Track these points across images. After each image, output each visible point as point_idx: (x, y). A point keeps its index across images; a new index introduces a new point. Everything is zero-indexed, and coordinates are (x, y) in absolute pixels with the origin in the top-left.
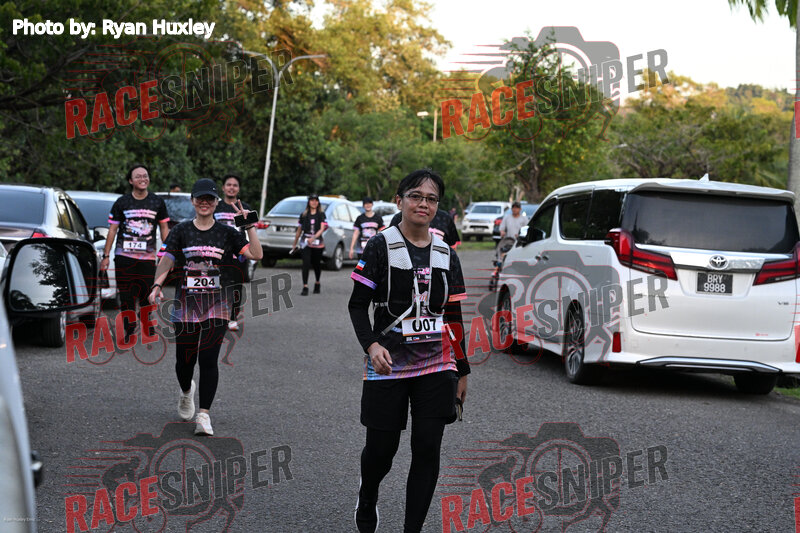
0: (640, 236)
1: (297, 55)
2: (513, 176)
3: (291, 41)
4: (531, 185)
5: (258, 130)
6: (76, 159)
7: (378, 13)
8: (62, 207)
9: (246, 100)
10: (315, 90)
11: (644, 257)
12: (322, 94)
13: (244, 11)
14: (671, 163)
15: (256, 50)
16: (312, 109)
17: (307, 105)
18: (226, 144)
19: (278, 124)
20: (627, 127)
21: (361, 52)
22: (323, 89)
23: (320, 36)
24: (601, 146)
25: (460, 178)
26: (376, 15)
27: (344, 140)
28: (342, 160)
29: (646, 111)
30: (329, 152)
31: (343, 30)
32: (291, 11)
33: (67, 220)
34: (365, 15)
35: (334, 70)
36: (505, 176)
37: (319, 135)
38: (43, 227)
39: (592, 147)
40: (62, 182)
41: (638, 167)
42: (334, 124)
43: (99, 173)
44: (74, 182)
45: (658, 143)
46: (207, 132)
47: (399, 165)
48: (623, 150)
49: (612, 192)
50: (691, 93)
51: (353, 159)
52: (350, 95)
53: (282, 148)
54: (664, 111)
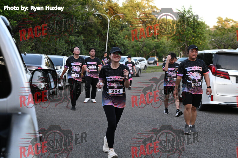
0: (218, 67)
1: (115, 14)
2: (180, 49)
3: (113, 10)
4: (185, 52)
5: (104, 37)
6: (51, 46)
7: (138, 1)
8: (46, 60)
9: (100, 28)
10: (120, 25)
11: (220, 73)
12: (122, 26)
13: (99, 2)
14: (227, 45)
15: (102, 13)
16: (119, 30)
17: (118, 29)
18: (94, 41)
19: (109, 35)
20: (214, 34)
21: (133, 13)
22: (123, 24)
23: (121, 9)
24: (206, 40)
25: (164, 50)
26: (138, 2)
27: (129, 39)
28: (129, 45)
29: (219, 29)
30: (125, 43)
31: (128, 7)
32: (113, 1)
33: (48, 64)
34: (135, 2)
35: (126, 19)
36: (177, 49)
37: (122, 38)
38: (41, 66)
39: (203, 40)
40: (46, 53)
41: (218, 46)
42: (126, 35)
43: (57, 50)
44: (50, 52)
45: (223, 39)
46: (89, 37)
47: (146, 46)
48: (213, 41)
49: (210, 53)
50: (233, 24)
51: (132, 45)
52: (131, 26)
53: (111, 42)
54: (225, 29)
